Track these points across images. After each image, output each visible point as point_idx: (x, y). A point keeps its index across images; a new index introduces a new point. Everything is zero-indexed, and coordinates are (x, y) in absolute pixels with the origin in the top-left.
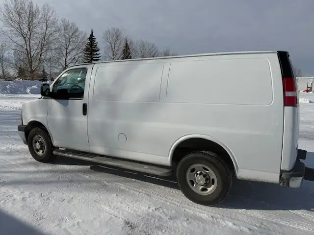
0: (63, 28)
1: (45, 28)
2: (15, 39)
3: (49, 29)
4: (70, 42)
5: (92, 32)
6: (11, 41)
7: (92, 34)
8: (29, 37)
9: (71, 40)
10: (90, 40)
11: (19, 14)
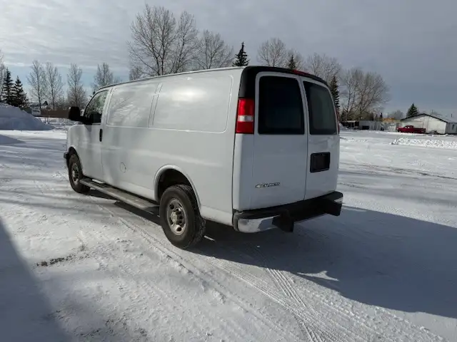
0: (204, 43)
1: (181, 45)
2: (146, 60)
3: (185, 45)
4: (211, 61)
5: (243, 46)
6: (141, 62)
7: (242, 50)
8: (162, 56)
9: (213, 59)
10: (239, 58)
11: (152, 28)
